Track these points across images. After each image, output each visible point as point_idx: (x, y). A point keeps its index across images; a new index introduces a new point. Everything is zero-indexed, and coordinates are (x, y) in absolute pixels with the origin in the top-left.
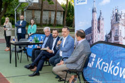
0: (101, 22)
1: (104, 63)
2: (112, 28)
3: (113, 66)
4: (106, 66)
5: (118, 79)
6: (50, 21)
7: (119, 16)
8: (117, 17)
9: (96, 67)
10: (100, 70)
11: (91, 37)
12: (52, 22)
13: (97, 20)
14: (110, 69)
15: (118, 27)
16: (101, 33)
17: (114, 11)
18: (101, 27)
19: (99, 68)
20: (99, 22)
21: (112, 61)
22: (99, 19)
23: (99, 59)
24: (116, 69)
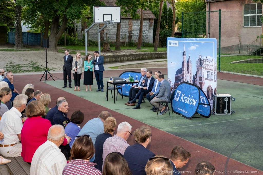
0: (190, 64)
1: (185, 97)
2: (198, 71)
3: (190, 99)
4: (186, 99)
5: (192, 107)
6: (130, 37)
7: (202, 61)
8: (200, 62)
9: (181, 100)
10: (183, 102)
11: (182, 77)
12: (135, 39)
13: (186, 62)
14: (188, 101)
15: (202, 70)
16: (190, 73)
17: (199, 56)
18: (190, 68)
19: (182, 101)
20: (188, 64)
21: (189, 96)
22: (188, 62)
23: (183, 94)
24: (191, 100)
